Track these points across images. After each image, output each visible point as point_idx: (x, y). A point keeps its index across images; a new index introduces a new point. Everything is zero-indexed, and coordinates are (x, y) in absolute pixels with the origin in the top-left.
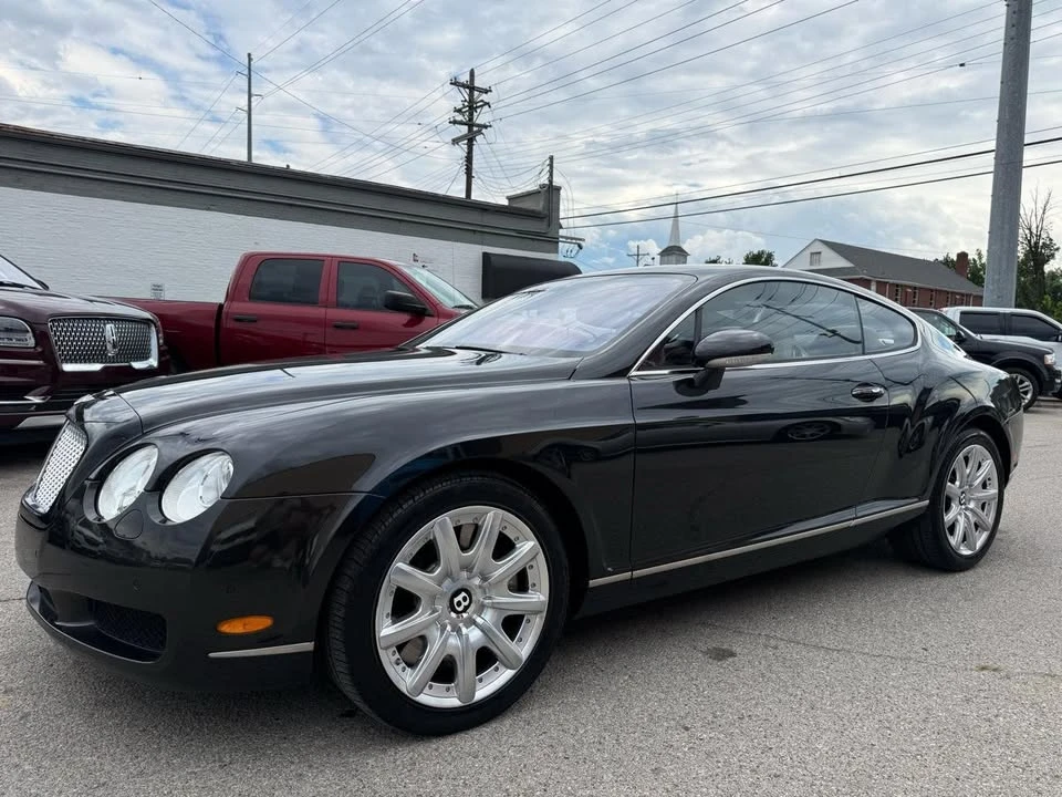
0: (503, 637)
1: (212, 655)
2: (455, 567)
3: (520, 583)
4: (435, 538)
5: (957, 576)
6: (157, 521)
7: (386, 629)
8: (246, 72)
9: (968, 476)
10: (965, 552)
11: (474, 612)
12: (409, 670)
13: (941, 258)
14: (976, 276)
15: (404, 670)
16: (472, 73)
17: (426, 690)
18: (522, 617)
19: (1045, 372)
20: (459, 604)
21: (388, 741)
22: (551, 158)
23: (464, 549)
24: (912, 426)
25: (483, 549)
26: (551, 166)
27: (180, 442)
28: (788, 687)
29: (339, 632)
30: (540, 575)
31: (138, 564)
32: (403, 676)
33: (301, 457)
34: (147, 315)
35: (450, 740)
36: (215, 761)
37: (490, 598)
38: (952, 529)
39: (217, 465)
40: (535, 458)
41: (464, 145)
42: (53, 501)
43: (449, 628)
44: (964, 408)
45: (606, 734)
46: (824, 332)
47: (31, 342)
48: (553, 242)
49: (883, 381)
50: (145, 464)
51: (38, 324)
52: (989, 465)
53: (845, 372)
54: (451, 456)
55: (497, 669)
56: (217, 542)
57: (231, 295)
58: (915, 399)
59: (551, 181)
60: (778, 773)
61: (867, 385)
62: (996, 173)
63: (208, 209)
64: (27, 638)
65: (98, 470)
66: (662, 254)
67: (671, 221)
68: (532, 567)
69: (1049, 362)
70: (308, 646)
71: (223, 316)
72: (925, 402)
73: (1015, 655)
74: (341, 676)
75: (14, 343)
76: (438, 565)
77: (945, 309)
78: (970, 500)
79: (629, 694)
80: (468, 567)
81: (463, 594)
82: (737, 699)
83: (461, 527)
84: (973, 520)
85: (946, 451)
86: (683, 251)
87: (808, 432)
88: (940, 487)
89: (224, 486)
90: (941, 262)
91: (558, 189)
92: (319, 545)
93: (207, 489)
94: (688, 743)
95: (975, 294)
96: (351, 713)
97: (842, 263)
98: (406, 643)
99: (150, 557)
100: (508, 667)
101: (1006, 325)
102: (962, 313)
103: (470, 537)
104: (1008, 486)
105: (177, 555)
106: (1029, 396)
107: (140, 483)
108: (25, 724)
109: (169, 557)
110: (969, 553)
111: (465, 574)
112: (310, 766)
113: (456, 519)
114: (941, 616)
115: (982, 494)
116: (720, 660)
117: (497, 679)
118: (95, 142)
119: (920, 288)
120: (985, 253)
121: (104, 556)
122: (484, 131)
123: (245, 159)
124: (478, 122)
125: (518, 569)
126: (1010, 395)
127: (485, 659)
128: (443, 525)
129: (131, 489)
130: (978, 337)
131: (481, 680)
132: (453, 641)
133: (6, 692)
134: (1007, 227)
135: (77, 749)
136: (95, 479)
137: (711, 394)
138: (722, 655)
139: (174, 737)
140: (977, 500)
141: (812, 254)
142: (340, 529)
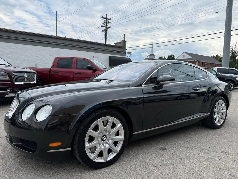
0: (114, 146)
1: (47, 151)
2: (103, 130)
3: (118, 134)
4: (98, 124)
5: (217, 130)
6: (35, 121)
7: (87, 145)
8: (56, 16)
9: (219, 107)
10: (218, 124)
11: (107, 140)
12: (92, 154)
13: (212, 56)
14: (220, 60)
15: (91, 154)
16: (106, 15)
17: (96, 158)
18: (118, 141)
19: (236, 82)
20: (104, 139)
21: (88, 170)
22: (124, 34)
23: (105, 126)
24: (207, 96)
25: (109, 126)
26: (124, 36)
27: (40, 102)
28: (178, 157)
29: (77, 146)
30: (122, 132)
31: (31, 130)
32: (91, 155)
33: (68, 106)
34: (34, 71)
35: (102, 169)
36: (48, 175)
37: (111, 137)
38: (215, 119)
39: (49, 108)
40: (121, 105)
41: (105, 31)
42: (12, 116)
43: (101, 144)
44: (218, 92)
45: (137, 168)
46: (186, 74)
47: (8, 78)
48: (125, 53)
49: (199, 86)
50: (32, 107)
51: (9, 74)
52: (224, 105)
53: (191, 84)
54: (102, 105)
55: (112, 153)
56: (49, 125)
57: (53, 66)
58: (207, 90)
59: (124, 40)
60: (176, 177)
61: (196, 87)
62: (225, 37)
63: (48, 47)
64: (7, 146)
65: (22, 109)
66: (149, 56)
67: (151, 48)
68: (120, 130)
69: (237, 80)
70: (70, 149)
71: (51, 71)
72: (209, 91)
73: (230, 149)
74: (77, 155)
75: (4, 78)
76: (99, 130)
77: (213, 68)
78: (220, 113)
79: (142, 158)
80: (106, 130)
81: (105, 136)
82: (167, 160)
83: (104, 121)
84: (220, 117)
85: (214, 101)
86: (154, 55)
87: (183, 98)
88: (213, 110)
89: (50, 113)
90: (212, 57)
91: (126, 41)
92: (72, 125)
93: (46, 113)
94: (156, 170)
95: (220, 64)
96: (79, 163)
97: (190, 57)
98: (91, 148)
99: (34, 128)
100: (115, 153)
101: (227, 71)
102: (217, 69)
103: (106, 123)
104: (228, 109)
105: (40, 128)
106: (232, 88)
107: (31, 112)
108: (6, 166)
109: (38, 128)
110: (219, 125)
111: (105, 132)
112: (70, 176)
113: (103, 119)
114: (213, 140)
115: (222, 111)
116: (163, 150)
117: (113, 155)
118: (22, 32)
119: (208, 63)
120: (222, 55)
121: (24, 128)
122: (109, 28)
123: (56, 36)
124: (108, 26)
125: (117, 130)
126: (228, 88)
127: (110, 151)
128: (100, 121)
129: (29, 113)
130: (221, 74)
131: (109, 156)
132: (102, 147)
133: (2, 159)
134: (227, 49)
135: (18, 172)
136: (21, 111)
137: (161, 90)
138: (163, 149)
139: (40, 169)
140: (221, 113)
141: (183, 55)
142: (77, 121)
